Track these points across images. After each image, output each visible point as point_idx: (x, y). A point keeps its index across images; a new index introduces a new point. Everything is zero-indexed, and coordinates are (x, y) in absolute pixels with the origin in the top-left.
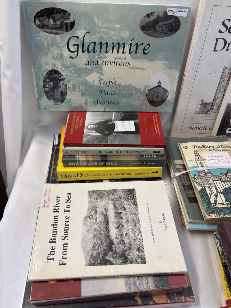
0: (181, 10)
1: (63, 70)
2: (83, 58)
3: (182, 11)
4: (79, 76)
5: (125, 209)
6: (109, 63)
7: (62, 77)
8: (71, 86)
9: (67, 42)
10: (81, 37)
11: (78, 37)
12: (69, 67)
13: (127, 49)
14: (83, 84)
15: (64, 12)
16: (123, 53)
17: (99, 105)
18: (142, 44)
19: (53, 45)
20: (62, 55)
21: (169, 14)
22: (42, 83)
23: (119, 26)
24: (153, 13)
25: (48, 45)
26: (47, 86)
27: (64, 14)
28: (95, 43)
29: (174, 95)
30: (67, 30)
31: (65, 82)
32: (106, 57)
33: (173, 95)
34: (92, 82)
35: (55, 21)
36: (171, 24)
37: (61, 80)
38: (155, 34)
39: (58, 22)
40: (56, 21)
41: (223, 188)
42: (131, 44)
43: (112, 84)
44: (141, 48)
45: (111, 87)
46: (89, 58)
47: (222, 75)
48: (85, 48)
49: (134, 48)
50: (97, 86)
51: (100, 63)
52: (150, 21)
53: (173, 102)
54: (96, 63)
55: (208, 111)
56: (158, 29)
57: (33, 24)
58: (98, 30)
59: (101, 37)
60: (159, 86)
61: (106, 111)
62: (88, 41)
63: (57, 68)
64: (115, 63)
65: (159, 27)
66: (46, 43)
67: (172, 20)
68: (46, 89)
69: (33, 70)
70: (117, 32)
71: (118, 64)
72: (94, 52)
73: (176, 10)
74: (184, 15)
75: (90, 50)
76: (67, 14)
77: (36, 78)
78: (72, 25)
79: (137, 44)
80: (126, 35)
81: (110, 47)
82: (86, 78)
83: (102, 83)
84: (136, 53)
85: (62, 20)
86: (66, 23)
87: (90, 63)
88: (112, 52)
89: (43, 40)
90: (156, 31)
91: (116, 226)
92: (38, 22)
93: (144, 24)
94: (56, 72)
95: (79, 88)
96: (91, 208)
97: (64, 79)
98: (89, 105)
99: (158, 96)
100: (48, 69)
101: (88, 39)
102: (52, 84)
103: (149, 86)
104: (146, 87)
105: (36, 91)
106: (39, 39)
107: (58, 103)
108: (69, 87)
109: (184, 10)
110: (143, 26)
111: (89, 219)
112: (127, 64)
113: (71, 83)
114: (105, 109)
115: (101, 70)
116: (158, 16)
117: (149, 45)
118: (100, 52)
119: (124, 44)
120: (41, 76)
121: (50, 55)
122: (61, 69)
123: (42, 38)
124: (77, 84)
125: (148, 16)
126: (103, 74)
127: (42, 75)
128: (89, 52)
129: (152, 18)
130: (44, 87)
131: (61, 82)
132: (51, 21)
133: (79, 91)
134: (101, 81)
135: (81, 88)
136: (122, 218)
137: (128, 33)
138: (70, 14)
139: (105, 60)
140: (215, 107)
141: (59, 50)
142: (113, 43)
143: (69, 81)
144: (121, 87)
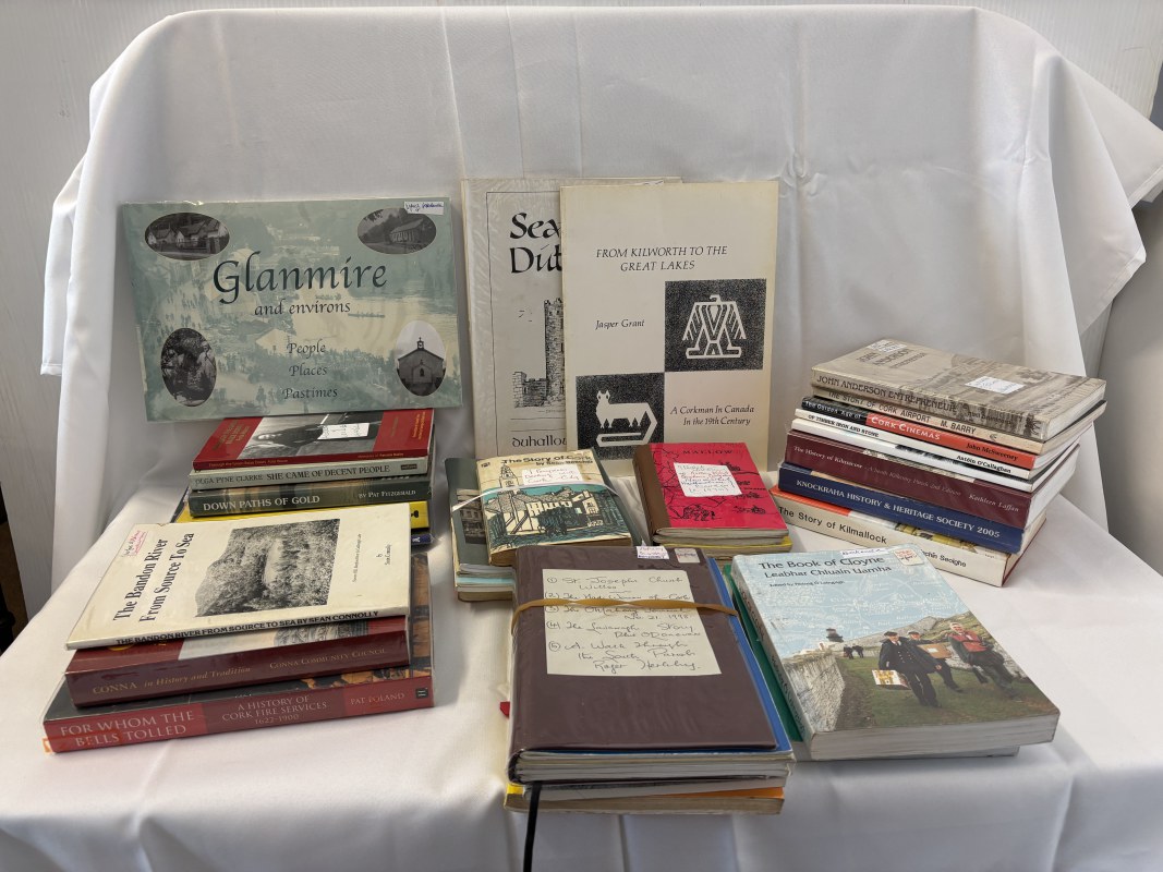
0: (430, 203)
1: (206, 329)
2: (251, 301)
3: (432, 206)
4: (243, 339)
5: (307, 546)
6: (306, 309)
7: (204, 344)
8: (224, 362)
9: (213, 272)
10: (243, 261)
11: (236, 263)
12: (218, 321)
13: (339, 278)
14: (251, 356)
15: (207, 219)
16: (333, 286)
17: (290, 400)
18: (369, 268)
19: (182, 281)
20: (203, 297)
21: (409, 211)
22: (157, 359)
23: (318, 238)
24: (379, 211)
25: (173, 281)
26: (170, 364)
27: (207, 223)
28: (271, 271)
29: (459, 366)
30: (213, 251)
31: (211, 354)
32: (297, 297)
33: (455, 366)
34: (270, 349)
35: (188, 236)
36: (417, 229)
37: (202, 350)
38: (390, 247)
39: (195, 238)
40: (190, 236)
41: (542, 510)
42: (346, 269)
43: (316, 352)
44: (368, 275)
45: (315, 357)
46: (262, 300)
47: (547, 319)
48: (253, 282)
49: (353, 276)
50: (282, 357)
51: (286, 309)
52: (377, 226)
53: (458, 382)
54: (278, 310)
55: (544, 399)
56: (395, 240)
57: (143, 244)
58: (276, 248)
59: (283, 260)
60: (421, 350)
61: (310, 412)
62: (258, 268)
63: (194, 325)
64: (319, 308)
65: (397, 235)
66: (169, 276)
67: (419, 222)
68: (169, 371)
69: (139, 332)
70: (315, 250)
71: (325, 308)
72: (272, 288)
73: (421, 204)
74: (439, 211)
75: (262, 286)
76: (212, 223)
77: (145, 348)
78: (225, 241)
79: (359, 268)
80: (335, 252)
81: (304, 276)
82: (258, 342)
83: (294, 351)
84: (359, 285)
85: (202, 234)
86: (212, 239)
87: (263, 311)
88: (310, 287)
89: (163, 271)
90: (391, 243)
91: (279, 567)
92: (153, 240)
93: (366, 232)
94: (190, 333)
95: (243, 366)
96: (233, 549)
97: (209, 348)
98: (267, 401)
99: (422, 371)
100: (172, 328)
101: (258, 265)
102: (181, 359)
103: (400, 352)
104: (393, 353)
105: (144, 377)
106: (155, 269)
107: (195, 402)
108: (219, 363)
109: (435, 203)
110: (366, 235)
111: (223, 565)
112: (344, 308)
113: (225, 355)
114: (306, 409)
115: (290, 323)
116: (391, 216)
117: (383, 268)
118: (285, 287)
119: (332, 269)
120: (157, 344)
121: (178, 299)
122: (203, 327)
123: (162, 269)
124: (238, 357)
125: (371, 217)
126: (293, 332)
127: (159, 340)
128: (260, 289)
129: (379, 221)
130: (164, 366)
131: (203, 355)
132: (180, 236)
133: (243, 372)
134: (291, 346)
135: (247, 365)
136: (297, 557)
137: (337, 248)
138: (218, 223)
139: (295, 303)
140: (555, 388)
141: (197, 289)
142: (310, 270)
143: (219, 351)
144: (338, 358)
